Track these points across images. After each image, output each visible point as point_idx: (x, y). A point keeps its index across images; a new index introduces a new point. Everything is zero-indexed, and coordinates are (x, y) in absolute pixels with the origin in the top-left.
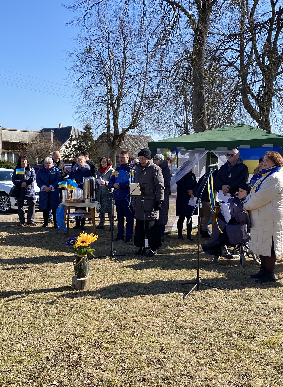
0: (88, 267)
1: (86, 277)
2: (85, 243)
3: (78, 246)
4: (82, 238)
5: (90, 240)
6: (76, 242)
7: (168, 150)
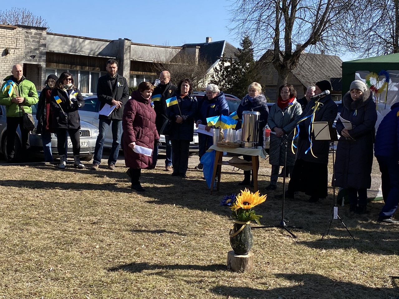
0: (251, 240)
1: (248, 254)
2: (248, 204)
3: (238, 208)
4: (244, 198)
5: (255, 201)
6: (235, 203)
7: (373, 74)
